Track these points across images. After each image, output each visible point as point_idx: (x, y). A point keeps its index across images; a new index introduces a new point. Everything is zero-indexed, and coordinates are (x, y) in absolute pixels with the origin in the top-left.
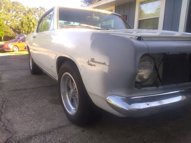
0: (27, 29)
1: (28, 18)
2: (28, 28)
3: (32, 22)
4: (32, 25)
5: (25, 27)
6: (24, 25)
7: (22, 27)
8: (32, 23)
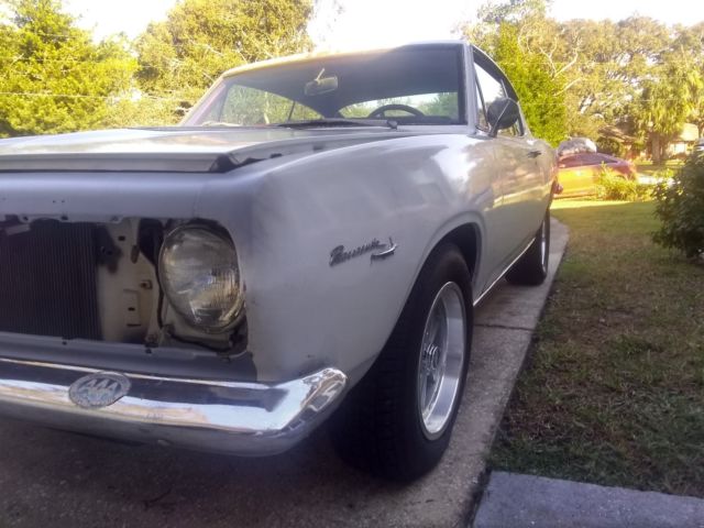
0: (663, 111)
1: (673, 71)
2: (668, 108)
3: (689, 83)
4: (687, 96)
5: (656, 105)
6: (652, 100)
7: (646, 107)
8: (686, 86)
